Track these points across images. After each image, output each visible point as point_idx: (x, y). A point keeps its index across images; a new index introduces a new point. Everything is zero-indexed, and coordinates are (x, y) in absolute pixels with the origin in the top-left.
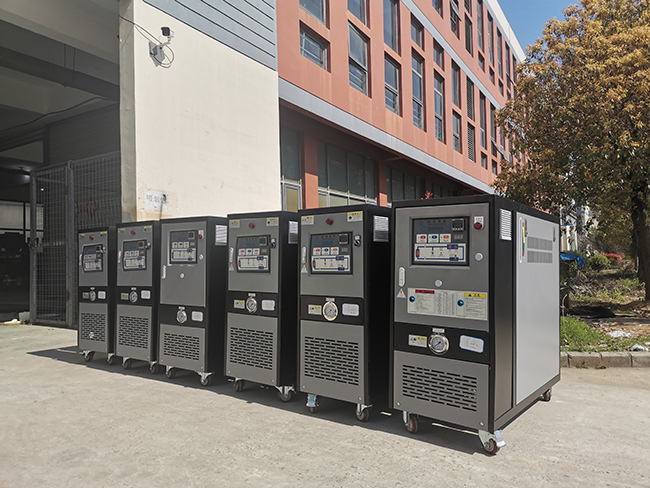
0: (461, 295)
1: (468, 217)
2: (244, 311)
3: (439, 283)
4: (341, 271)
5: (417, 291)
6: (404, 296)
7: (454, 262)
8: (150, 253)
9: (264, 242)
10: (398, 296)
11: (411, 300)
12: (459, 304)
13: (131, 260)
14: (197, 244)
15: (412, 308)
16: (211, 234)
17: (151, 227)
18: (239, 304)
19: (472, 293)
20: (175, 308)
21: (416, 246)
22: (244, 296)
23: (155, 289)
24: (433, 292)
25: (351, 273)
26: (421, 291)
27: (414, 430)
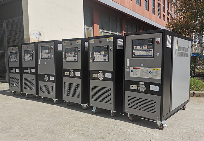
0: (150, 69)
1: (154, 39)
2: (69, 76)
3: (142, 65)
4: (105, 61)
5: (134, 68)
6: (129, 70)
7: (148, 56)
8: (34, 55)
9: (75, 50)
10: (127, 70)
11: (131, 72)
12: (150, 73)
13: (27, 58)
14: (51, 51)
15: (132, 75)
16: (56, 47)
17: (34, 45)
18: (67, 74)
19: (155, 69)
20: (44, 75)
21: (133, 50)
22: (69, 71)
23: (36, 68)
24: (140, 68)
25: (109, 61)
26: (135, 68)
27: (132, 120)
